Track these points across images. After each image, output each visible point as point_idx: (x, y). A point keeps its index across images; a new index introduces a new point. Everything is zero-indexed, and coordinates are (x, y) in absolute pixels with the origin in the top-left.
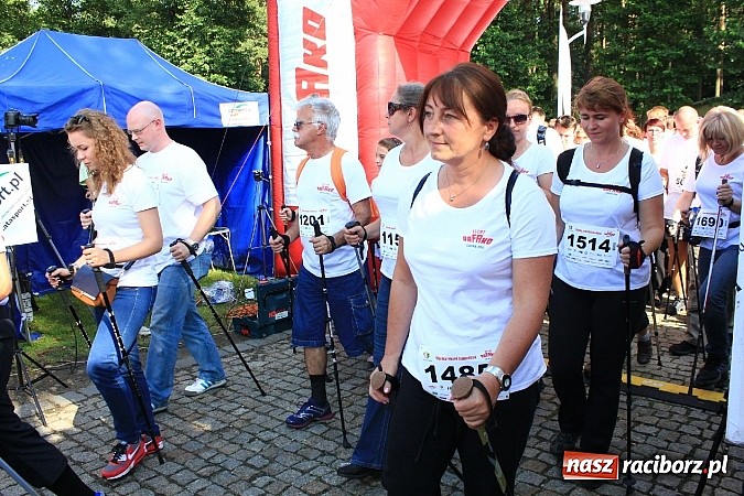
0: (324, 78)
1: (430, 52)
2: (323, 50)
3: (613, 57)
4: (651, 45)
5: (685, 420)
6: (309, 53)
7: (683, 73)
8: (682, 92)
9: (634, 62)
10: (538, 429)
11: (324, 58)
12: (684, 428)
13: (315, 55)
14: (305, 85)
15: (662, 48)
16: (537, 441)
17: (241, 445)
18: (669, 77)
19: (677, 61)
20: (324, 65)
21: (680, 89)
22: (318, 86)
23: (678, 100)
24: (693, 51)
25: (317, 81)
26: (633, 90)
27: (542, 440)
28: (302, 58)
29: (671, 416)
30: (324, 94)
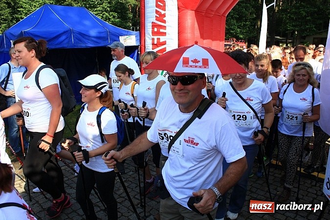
1: (210, 17)
5: (310, 186)
10: (250, 187)
12: (310, 190)
14: (156, 30)
16: (250, 192)
17: (132, 189)
20: (164, 22)
22: (162, 30)
27: (252, 192)
29: (304, 184)
30: (164, 34)
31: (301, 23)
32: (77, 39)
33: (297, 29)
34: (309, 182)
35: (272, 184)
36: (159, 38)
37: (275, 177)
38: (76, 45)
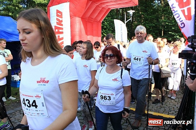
0: (62, 29)
1: (91, 22)
2: (62, 21)
4: (147, 23)
6: (58, 22)
7: (155, 30)
8: (155, 35)
11: (62, 23)
13: (60, 23)
14: (57, 30)
15: (150, 24)
18: (151, 31)
19: (153, 27)
20: (62, 25)
21: (154, 34)
22: (60, 31)
24: (156, 25)
25: (60, 29)
28: (56, 23)
30: (62, 33)
32: (2, 35)
36: (59, 36)
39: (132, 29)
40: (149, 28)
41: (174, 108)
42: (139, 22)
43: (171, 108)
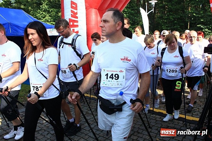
0: (77, 22)
2: (76, 13)
3: (161, 18)
4: (171, 14)
6: (73, 14)
7: (180, 22)
8: (180, 27)
9: (166, 19)
11: (77, 16)
14: (71, 23)
15: (174, 15)
18: (176, 23)
19: (178, 19)
20: (77, 18)
21: (179, 27)
22: (75, 24)
23: (178, 30)
24: (181, 16)
25: (75, 22)
26: (166, 27)
28: (71, 16)
29: (178, 124)
30: (77, 26)
31: (171, 25)
32: (14, 30)
33: (169, 28)
34: (182, 122)
35: (154, 126)
37: (157, 120)
38: (13, 33)
39: (154, 21)
40: (173, 21)
41: (198, 108)
42: (162, 13)
43: (195, 108)
